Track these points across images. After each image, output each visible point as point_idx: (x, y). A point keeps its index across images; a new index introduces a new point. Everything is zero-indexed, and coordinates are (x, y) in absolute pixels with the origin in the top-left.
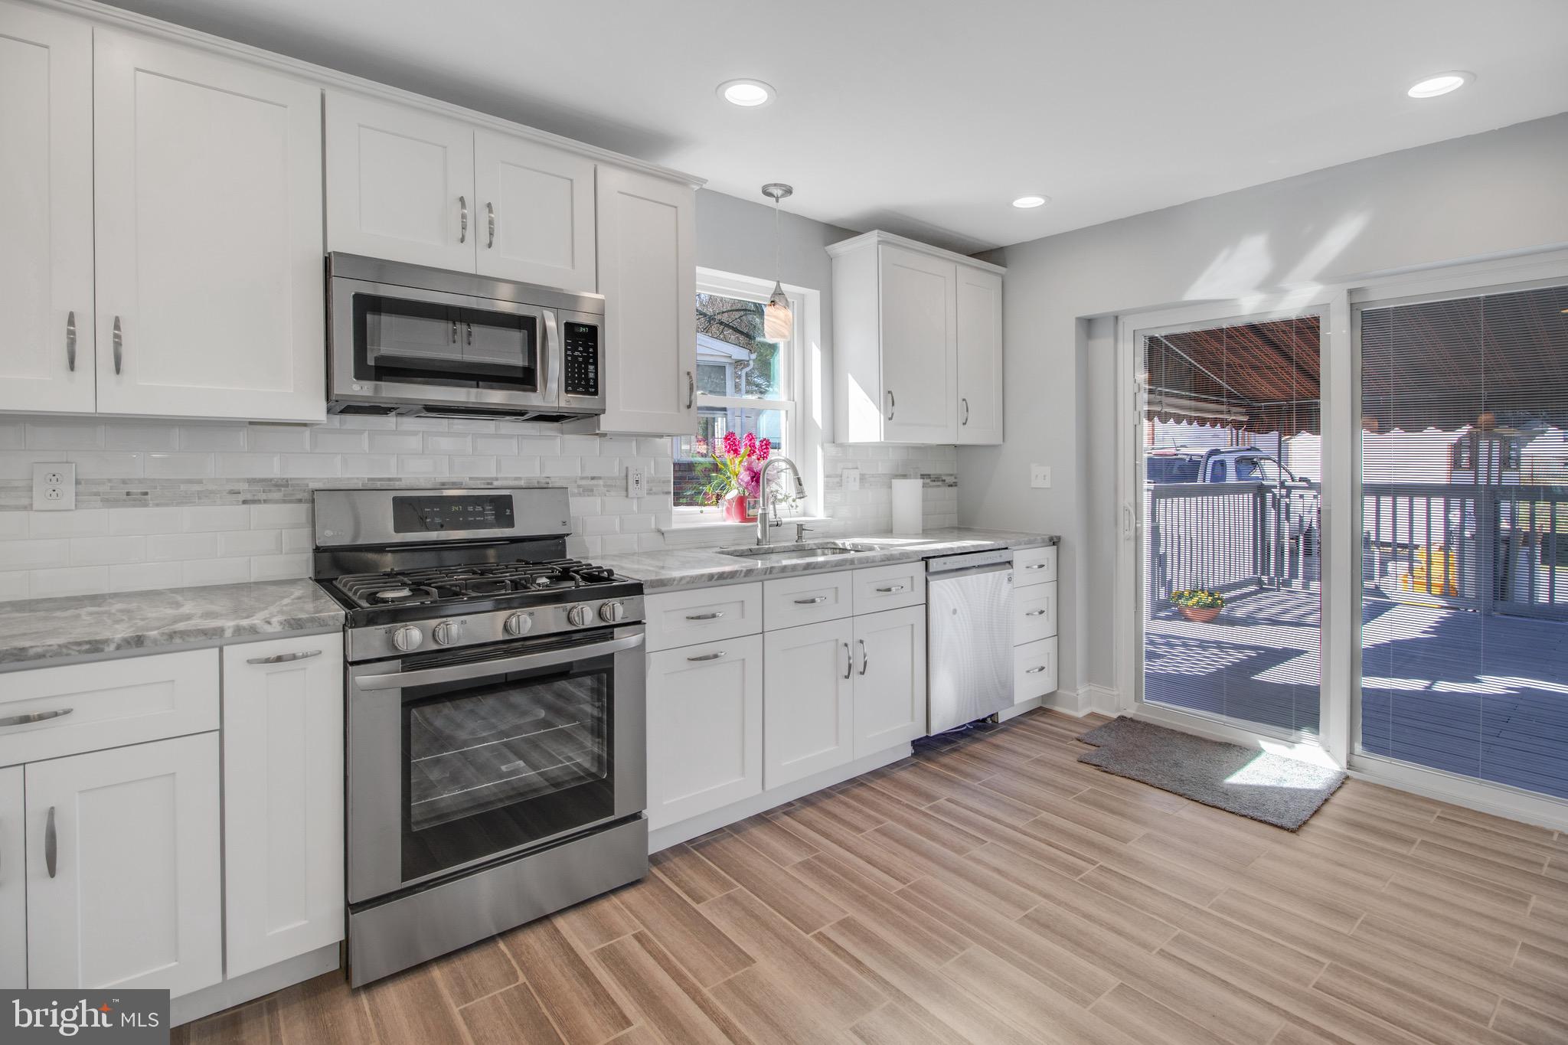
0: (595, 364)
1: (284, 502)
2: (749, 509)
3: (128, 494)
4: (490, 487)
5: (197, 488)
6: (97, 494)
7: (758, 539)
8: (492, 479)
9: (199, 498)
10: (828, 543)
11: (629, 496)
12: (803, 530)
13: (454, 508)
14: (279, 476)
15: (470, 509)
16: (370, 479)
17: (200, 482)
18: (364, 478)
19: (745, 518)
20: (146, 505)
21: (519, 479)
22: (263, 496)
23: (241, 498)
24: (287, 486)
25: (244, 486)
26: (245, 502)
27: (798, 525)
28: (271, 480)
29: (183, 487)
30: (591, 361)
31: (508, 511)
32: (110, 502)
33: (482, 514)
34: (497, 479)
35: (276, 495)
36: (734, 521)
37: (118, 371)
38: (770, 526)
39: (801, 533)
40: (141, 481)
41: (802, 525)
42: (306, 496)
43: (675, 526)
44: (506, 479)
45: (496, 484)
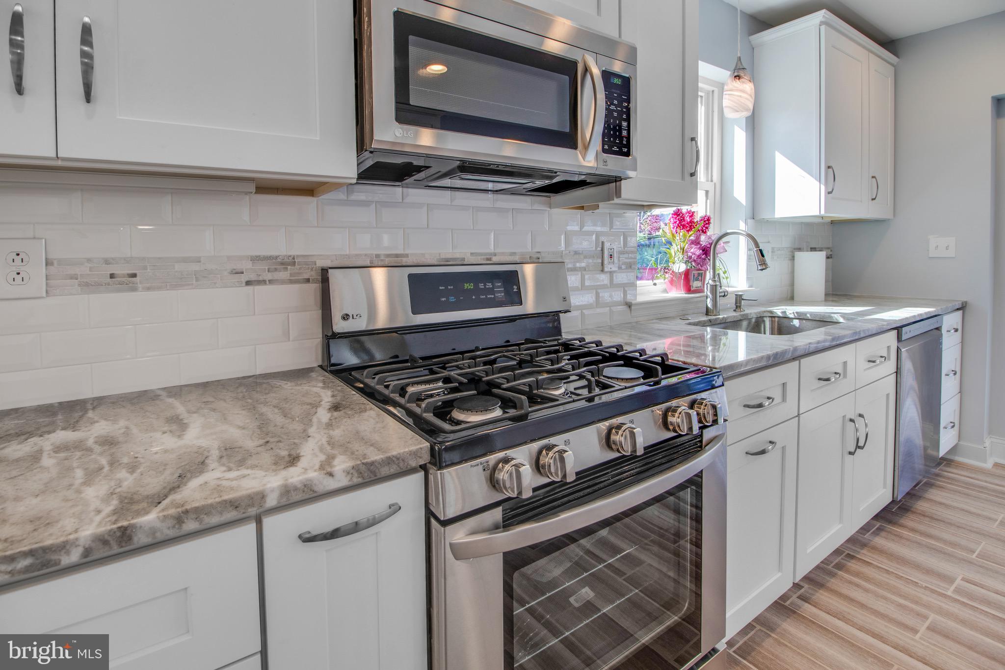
0: (628, 120)
1: (291, 282)
2: (693, 282)
3: (112, 276)
4: (488, 262)
5: (195, 267)
6: (74, 277)
7: (707, 309)
8: (491, 254)
9: (197, 280)
10: (765, 312)
11: (604, 270)
12: (743, 300)
13: (466, 286)
14: (285, 253)
15: (481, 286)
16: (376, 255)
17: (198, 260)
18: (372, 254)
19: (689, 290)
21: (514, 254)
22: (268, 276)
23: (244, 278)
24: (294, 264)
25: (247, 265)
26: (248, 283)
27: (736, 295)
28: (277, 257)
29: (178, 267)
30: (624, 116)
31: (515, 287)
32: (90, 287)
33: (491, 291)
34: (495, 255)
35: (283, 275)
36: (678, 293)
37: (88, 97)
39: (740, 303)
40: (127, 260)
41: (741, 296)
42: (316, 275)
43: (640, 299)
44: (503, 254)
45: (495, 259)
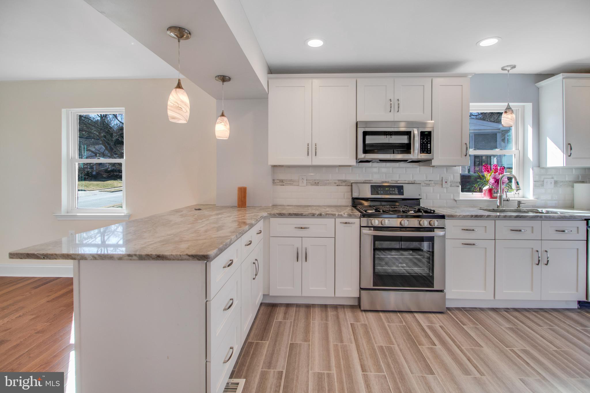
0: (430, 143)
1: (346, 186)
2: (494, 194)
3: (315, 183)
4: (396, 183)
5: (328, 182)
6: (310, 183)
7: (498, 205)
8: (397, 181)
9: (328, 184)
10: (534, 210)
11: (443, 187)
12: (521, 203)
13: (386, 189)
14: (344, 179)
15: (391, 189)
16: (365, 180)
17: (328, 180)
19: (491, 197)
20: (318, 186)
21: (406, 181)
22: (341, 184)
23: (336, 184)
24: (346, 182)
25: (337, 182)
26: (337, 185)
27: (518, 201)
28: (343, 180)
29: (325, 181)
31: (402, 190)
32: (312, 185)
33: (394, 191)
34: (399, 181)
35: (344, 184)
36: (487, 198)
37: (316, 155)
38: (503, 201)
39: (520, 205)
40: (318, 180)
41: (520, 201)
42: (350, 184)
43: (461, 198)
